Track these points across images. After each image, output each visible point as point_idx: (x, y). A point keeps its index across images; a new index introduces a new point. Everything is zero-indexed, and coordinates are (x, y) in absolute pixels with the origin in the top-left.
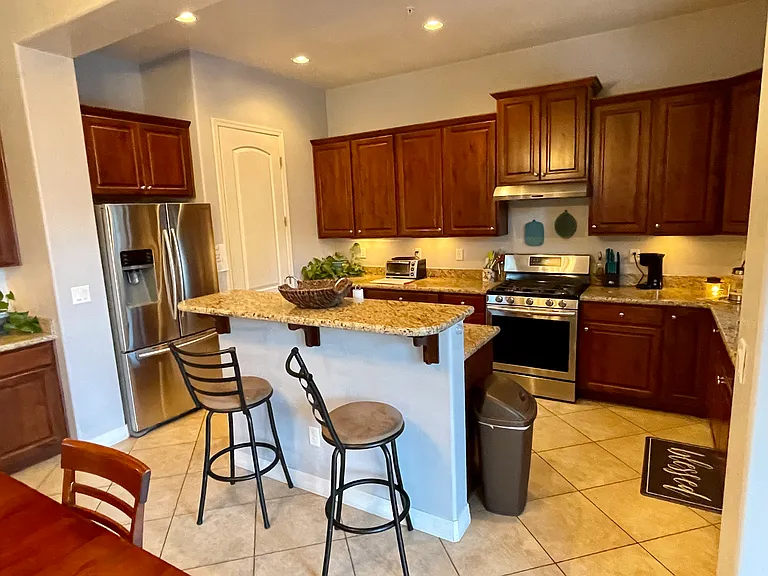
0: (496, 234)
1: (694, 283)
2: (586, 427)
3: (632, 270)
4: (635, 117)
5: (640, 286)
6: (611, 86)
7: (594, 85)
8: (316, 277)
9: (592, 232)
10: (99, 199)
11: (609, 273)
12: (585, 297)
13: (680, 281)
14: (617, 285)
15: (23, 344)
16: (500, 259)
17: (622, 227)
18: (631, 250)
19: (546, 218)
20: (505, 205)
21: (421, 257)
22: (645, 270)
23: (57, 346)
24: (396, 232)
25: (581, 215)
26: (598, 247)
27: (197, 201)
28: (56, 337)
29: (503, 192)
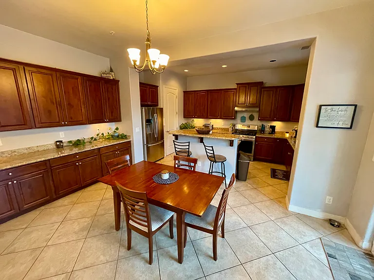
0: (234, 119)
1: (282, 133)
2: (256, 166)
3: (267, 129)
4: (272, 92)
5: (269, 134)
6: (266, 83)
7: (262, 83)
8: (184, 128)
9: (259, 120)
10: (142, 106)
11: (262, 130)
12: (257, 135)
13: (279, 132)
14: (264, 133)
15: (124, 141)
16: (234, 125)
17: (266, 119)
18: (268, 125)
19: (247, 115)
20: (236, 112)
21: (212, 124)
22: (271, 130)
23: (132, 142)
24: (206, 117)
25: (256, 115)
26: (260, 123)
27: (159, 107)
28: (131, 140)
29: (236, 109)
